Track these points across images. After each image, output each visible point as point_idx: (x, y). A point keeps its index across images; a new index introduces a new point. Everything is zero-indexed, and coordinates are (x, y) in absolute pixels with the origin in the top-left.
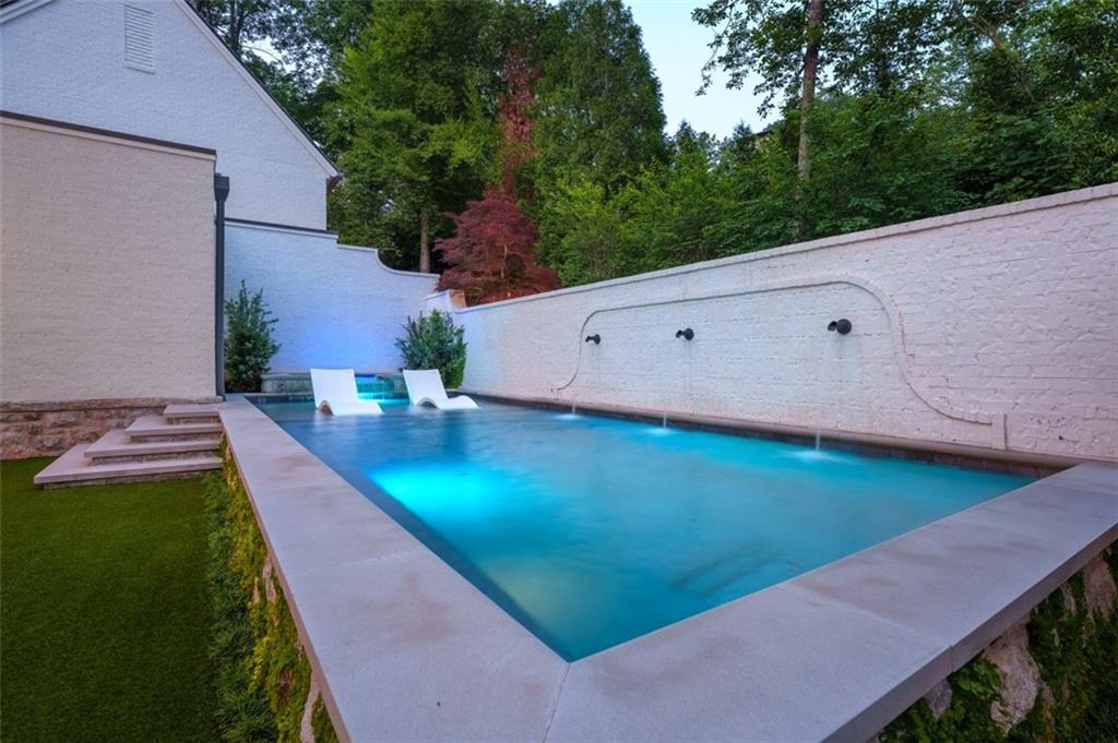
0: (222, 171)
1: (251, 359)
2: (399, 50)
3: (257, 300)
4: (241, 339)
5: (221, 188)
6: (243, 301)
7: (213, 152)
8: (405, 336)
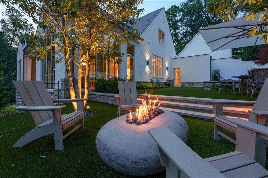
0: (211, 56)
5: (211, 58)
7: (210, 54)
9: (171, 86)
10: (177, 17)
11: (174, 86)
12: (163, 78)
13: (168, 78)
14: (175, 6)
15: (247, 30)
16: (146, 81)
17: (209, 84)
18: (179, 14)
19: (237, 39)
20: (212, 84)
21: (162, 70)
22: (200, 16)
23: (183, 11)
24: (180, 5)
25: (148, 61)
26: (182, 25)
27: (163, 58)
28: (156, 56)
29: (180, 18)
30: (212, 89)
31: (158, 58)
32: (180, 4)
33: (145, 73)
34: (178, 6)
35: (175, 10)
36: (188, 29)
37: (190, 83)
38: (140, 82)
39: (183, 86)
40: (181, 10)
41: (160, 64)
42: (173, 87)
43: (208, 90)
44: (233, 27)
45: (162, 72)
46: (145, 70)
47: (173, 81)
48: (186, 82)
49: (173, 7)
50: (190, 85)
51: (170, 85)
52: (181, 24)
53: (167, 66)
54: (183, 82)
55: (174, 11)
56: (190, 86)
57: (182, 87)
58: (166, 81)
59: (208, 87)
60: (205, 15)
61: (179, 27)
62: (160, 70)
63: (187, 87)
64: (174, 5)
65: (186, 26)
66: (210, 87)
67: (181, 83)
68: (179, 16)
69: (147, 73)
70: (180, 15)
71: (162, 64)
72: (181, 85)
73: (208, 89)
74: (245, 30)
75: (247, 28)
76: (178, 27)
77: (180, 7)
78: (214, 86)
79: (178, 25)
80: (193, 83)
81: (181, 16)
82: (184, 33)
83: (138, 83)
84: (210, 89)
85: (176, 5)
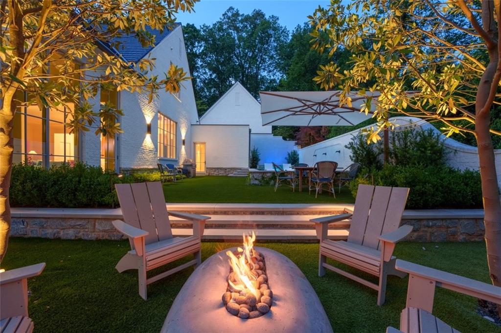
0: (250, 128)
1: (255, 162)
2: (296, 75)
3: (257, 150)
4: (253, 158)
5: (250, 130)
6: (254, 150)
7: (248, 125)
8: (288, 156)
9: (192, 175)
10: (196, 49)
11: (195, 174)
12: (177, 159)
13: (186, 161)
14: (193, 26)
15: (308, 106)
16: (147, 167)
17: (258, 174)
18: (200, 44)
19: (294, 114)
20: (261, 175)
21: (174, 145)
22: (230, 59)
23: (206, 41)
24: (202, 29)
25: (150, 124)
26: (204, 65)
27: (177, 121)
28: (165, 116)
29: (201, 51)
30: (260, 182)
31: (169, 120)
32: (202, 27)
33: (143, 149)
34: (198, 28)
35: (194, 35)
36: (214, 76)
37: (221, 169)
38: (134, 170)
39: (210, 175)
40: (202, 39)
41: (172, 132)
42: (194, 177)
43: (256, 185)
44: (297, 99)
45: (174, 148)
46: (143, 144)
47: (193, 166)
48: (214, 167)
49: (189, 27)
50: (222, 173)
51: (190, 173)
52: (201, 63)
53: (183, 138)
54: (210, 168)
55: (190, 35)
56: (221, 175)
57: (208, 176)
58: (182, 167)
59: (256, 179)
60: (238, 60)
61: (198, 66)
62: (172, 145)
63: (217, 176)
64: (191, 24)
65: (210, 70)
66: (258, 180)
67: (207, 168)
68: (199, 47)
69: (146, 149)
70: (201, 46)
71: (175, 133)
72: (207, 172)
73: (257, 182)
74: (306, 105)
75: (308, 103)
76: (196, 66)
77: (202, 33)
78: (263, 178)
79: (197, 64)
80: (225, 169)
81: (202, 48)
82: (207, 81)
83: (129, 172)
84: (259, 183)
85: (195, 25)
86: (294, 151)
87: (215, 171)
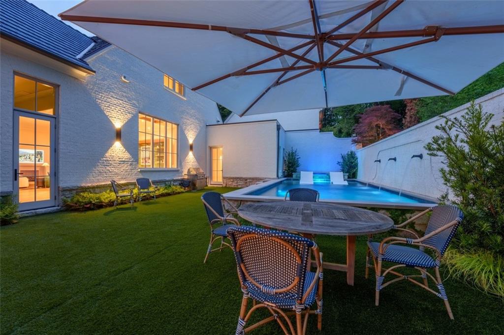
5: (279, 127)
6: (292, 153)
7: (276, 120)
12: (179, 168)
21: (175, 152)
25: (122, 129)
27: (180, 123)
28: (153, 117)
31: (163, 123)
33: (107, 160)
42: (204, 189)
46: (107, 154)
53: (191, 141)
67: (225, 178)
69: (114, 160)
71: (175, 138)
72: (224, 183)
80: (246, 179)
86: (352, 152)
87: (233, 182)
